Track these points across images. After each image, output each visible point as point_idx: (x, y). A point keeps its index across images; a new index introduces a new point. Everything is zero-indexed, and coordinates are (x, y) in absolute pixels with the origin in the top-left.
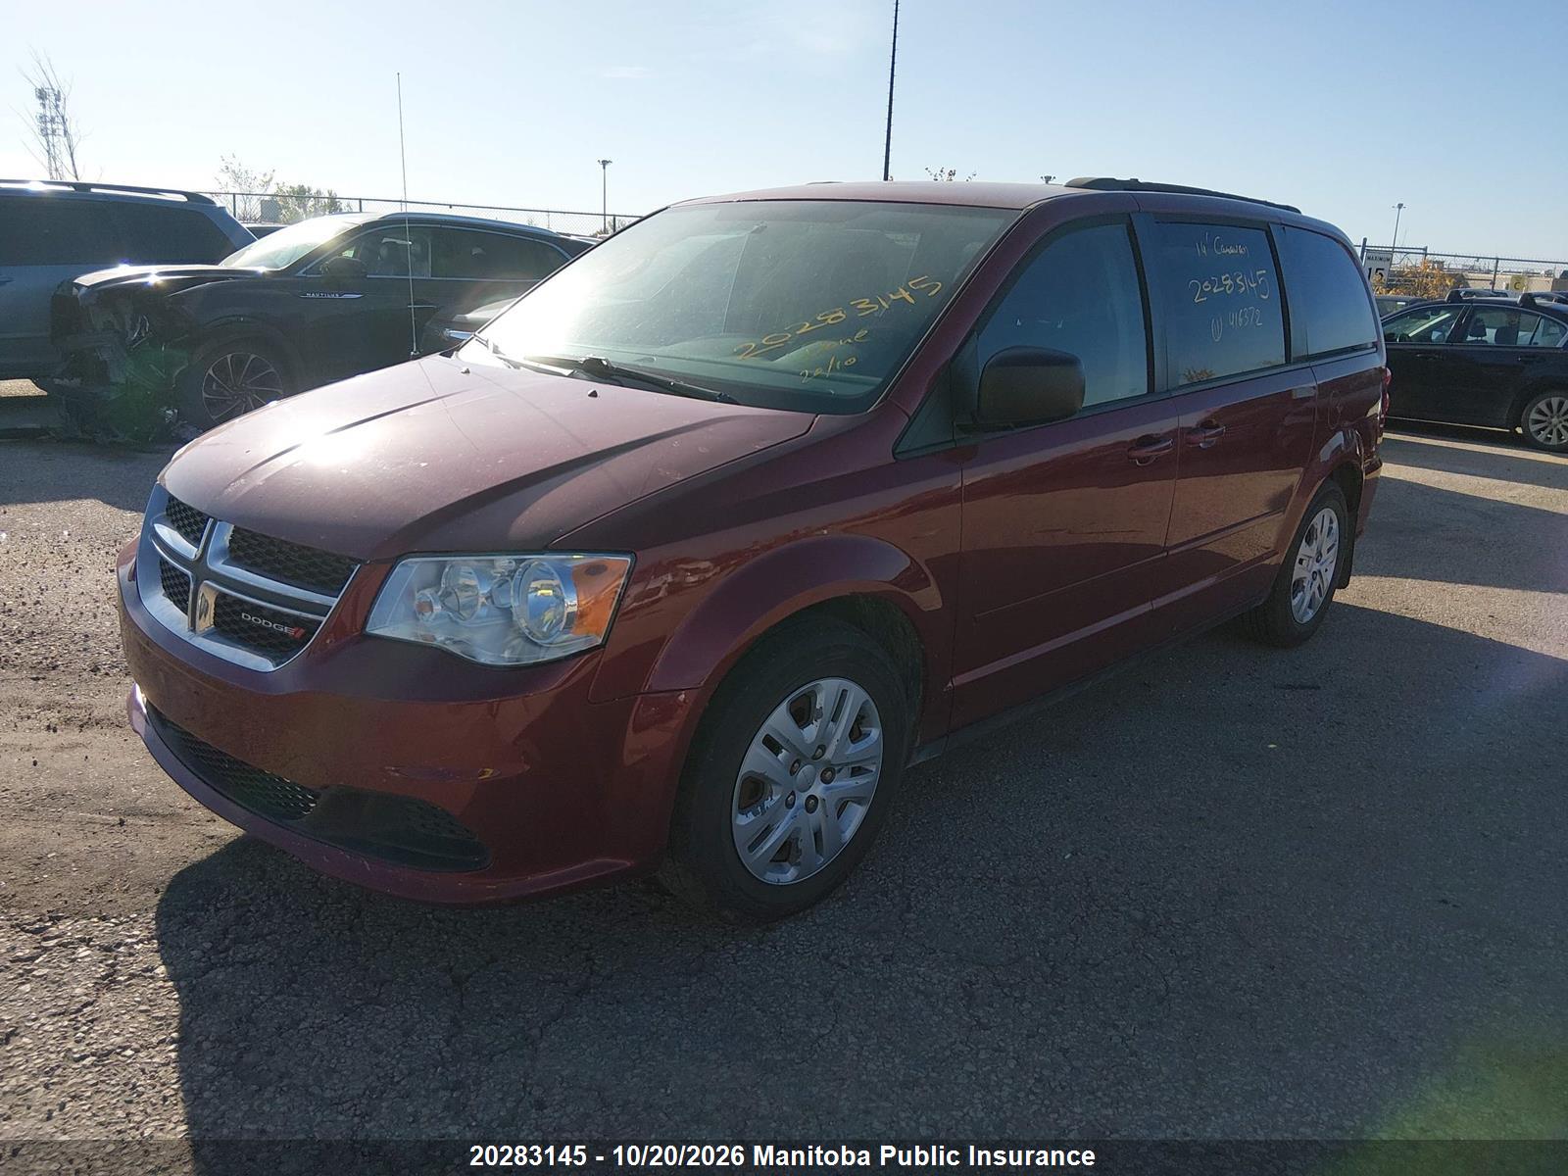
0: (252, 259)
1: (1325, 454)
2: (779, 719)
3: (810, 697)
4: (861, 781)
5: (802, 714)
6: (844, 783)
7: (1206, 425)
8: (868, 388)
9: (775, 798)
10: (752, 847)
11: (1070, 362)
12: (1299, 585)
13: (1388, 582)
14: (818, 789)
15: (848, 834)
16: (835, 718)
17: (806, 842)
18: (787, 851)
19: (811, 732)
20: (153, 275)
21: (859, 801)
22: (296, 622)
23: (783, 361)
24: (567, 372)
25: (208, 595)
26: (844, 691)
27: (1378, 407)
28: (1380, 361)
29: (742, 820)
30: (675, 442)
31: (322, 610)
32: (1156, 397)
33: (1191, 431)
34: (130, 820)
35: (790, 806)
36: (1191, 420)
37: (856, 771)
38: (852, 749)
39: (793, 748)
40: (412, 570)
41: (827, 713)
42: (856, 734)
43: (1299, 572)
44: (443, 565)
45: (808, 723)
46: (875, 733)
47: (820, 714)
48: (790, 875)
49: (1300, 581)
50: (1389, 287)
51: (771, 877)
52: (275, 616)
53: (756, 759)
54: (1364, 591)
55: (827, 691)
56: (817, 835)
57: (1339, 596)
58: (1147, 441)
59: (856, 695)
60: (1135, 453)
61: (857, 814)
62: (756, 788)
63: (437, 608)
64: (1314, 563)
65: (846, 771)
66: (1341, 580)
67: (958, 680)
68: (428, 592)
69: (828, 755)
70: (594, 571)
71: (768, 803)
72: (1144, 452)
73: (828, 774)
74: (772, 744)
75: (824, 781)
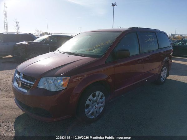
0: (37, 41)
1: (164, 60)
2: (91, 97)
3: (95, 94)
4: (102, 104)
5: (94, 96)
6: (100, 105)
7: (148, 57)
8: (102, 54)
9: (91, 107)
10: (88, 113)
11: (128, 50)
12: (162, 77)
13: (174, 76)
14: (96, 106)
15: (101, 111)
16: (98, 96)
17: (95, 113)
18: (92, 114)
19: (95, 98)
20: (26, 43)
21: (102, 107)
22: (30, 86)
23: (93, 51)
24: (66, 53)
25: (20, 82)
26: (99, 93)
27: (171, 54)
28: (171, 48)
29: (86, 110)
30: (77, 62)
31: (32, 84)
32: (141, 54)
33: (146, 58)
34: (14, 110)
35: (93, 108)
36: (146, 57)
37: (102, 103)
38: (101, 100)
39: (93, 100)
40: (43, 79)
41: (97, 96)
42: (101, 98)
43: (161, 75)
44: (47, 79)
45: (94, 97)
46: (104, 98)
47: (96, 96)
48: (93, 117)
49: (162, 76)
50: (174, 39)
51: (90, 117)
52: (27, 85)
53: (88, 102)
54: (171, 77)
55: (97, 93)
56: (97, 111)
57: (167, 78)
58: (140, 60)
59: (101, 93)
60: (138, 61)
61: (102, 109)
62: (88, 106)
63: (46, 84)
64: (164, 74)
65: (100, 103)
66: (167, 76)
67: (115, 91)
68: (45, 82)
69: (98, 101)
70: (65, 79)
71: (89, 108)
72: (139, 61)
73: (98, 103)
74: (90, 100)
75: (97, 104)
